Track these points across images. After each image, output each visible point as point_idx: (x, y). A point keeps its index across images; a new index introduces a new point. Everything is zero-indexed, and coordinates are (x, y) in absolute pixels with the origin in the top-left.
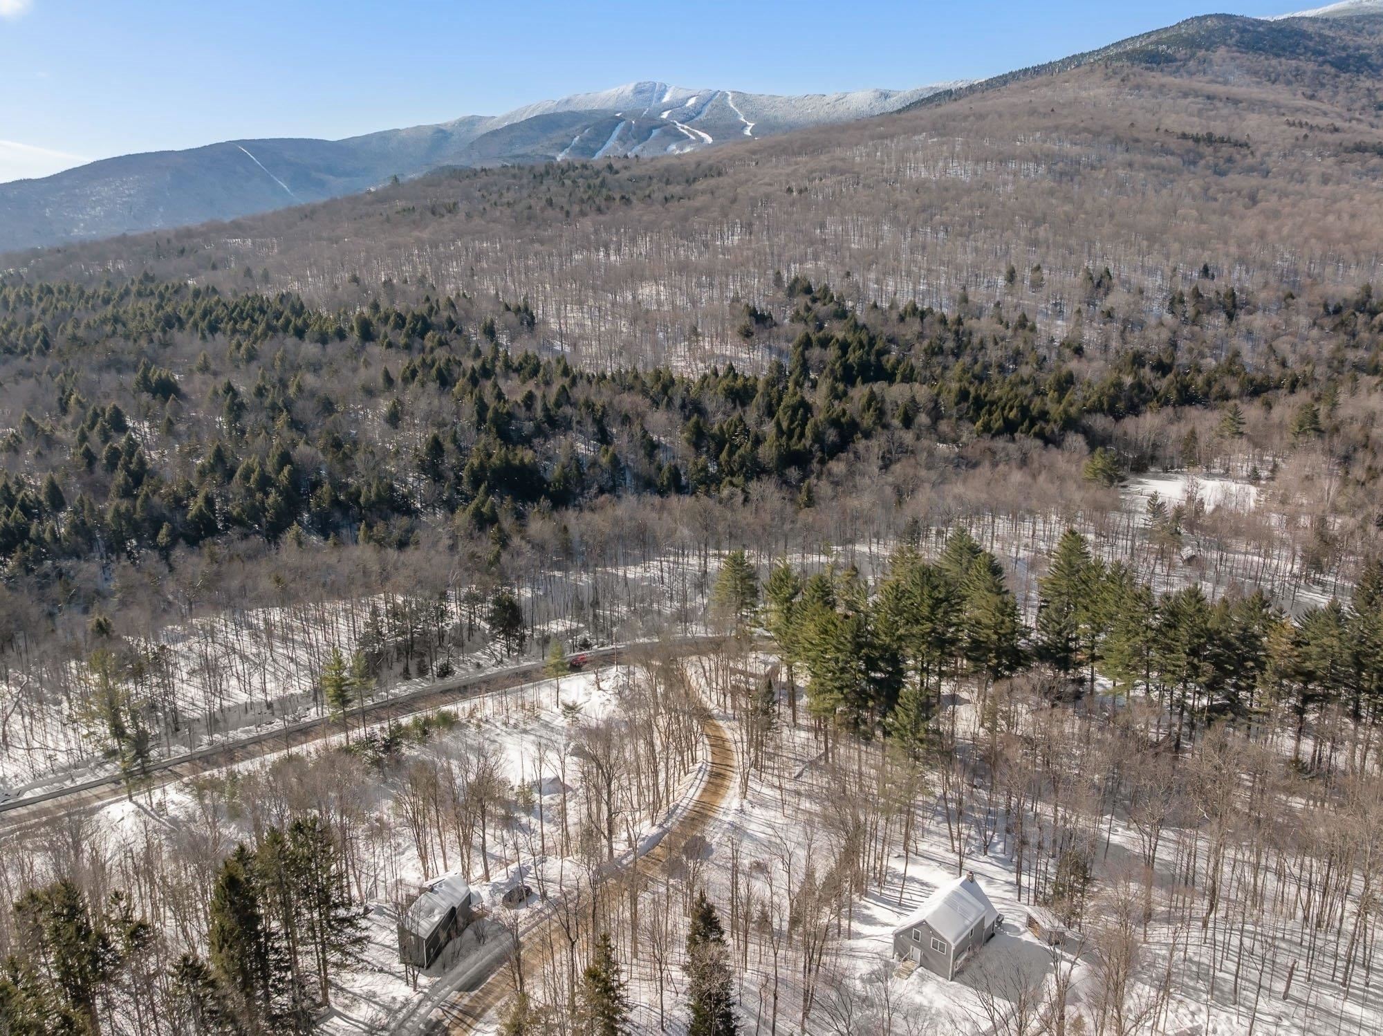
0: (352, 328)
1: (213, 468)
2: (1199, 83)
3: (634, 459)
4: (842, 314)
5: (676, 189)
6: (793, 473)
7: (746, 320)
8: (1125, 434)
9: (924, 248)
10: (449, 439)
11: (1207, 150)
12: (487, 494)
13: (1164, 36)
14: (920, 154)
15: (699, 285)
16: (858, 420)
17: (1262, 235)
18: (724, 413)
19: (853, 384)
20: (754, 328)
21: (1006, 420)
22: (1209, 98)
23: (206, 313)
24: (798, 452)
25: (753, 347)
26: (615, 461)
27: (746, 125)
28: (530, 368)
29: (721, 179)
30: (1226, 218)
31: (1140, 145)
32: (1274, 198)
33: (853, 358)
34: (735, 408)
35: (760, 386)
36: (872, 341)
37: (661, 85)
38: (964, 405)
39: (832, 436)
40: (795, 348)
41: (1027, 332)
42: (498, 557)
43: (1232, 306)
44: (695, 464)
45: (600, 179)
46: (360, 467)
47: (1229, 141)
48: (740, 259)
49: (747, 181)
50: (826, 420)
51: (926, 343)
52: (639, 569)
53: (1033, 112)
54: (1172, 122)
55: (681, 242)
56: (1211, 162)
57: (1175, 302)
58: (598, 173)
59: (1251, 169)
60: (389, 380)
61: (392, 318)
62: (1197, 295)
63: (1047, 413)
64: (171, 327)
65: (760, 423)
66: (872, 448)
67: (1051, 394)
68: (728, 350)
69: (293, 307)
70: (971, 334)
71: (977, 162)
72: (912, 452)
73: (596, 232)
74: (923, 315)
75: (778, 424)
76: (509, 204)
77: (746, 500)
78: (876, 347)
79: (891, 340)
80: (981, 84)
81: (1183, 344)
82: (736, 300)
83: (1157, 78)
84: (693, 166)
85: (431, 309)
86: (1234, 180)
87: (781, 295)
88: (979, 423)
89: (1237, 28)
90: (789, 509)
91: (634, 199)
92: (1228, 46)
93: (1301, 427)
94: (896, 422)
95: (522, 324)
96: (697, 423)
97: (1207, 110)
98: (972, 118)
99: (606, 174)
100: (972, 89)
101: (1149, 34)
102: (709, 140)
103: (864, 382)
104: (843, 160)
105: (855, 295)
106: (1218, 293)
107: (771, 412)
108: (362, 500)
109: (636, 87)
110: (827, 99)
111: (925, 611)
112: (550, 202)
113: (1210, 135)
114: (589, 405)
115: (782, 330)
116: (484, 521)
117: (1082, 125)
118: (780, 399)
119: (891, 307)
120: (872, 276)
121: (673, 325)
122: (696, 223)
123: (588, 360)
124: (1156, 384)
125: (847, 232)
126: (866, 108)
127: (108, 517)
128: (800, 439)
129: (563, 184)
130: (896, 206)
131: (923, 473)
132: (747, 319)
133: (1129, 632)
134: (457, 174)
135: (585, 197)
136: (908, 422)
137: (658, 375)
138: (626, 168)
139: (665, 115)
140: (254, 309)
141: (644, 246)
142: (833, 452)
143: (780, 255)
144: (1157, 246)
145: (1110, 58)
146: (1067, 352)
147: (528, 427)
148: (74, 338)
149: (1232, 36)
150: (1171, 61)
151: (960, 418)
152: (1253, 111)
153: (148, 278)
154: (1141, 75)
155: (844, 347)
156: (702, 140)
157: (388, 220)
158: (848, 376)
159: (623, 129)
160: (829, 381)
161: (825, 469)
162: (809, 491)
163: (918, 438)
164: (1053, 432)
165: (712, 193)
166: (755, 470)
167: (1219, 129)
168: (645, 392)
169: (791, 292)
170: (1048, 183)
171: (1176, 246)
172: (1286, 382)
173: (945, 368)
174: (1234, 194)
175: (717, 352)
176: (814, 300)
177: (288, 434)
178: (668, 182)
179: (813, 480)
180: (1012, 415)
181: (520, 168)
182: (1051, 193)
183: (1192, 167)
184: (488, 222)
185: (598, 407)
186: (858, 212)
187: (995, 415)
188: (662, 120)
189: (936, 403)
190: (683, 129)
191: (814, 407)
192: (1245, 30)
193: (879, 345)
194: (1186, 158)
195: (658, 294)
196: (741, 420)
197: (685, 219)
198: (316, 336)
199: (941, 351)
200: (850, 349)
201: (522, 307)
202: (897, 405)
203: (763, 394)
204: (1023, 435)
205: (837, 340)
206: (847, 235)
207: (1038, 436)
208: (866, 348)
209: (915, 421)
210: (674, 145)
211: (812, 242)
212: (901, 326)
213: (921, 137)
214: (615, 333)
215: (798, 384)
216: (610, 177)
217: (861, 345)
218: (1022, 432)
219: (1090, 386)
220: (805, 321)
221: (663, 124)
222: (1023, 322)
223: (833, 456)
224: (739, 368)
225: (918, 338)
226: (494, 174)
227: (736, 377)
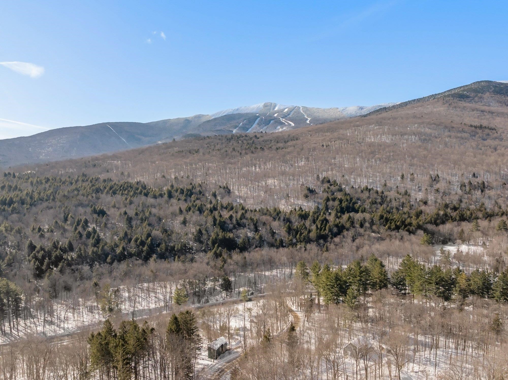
0: (165, 194)
1: (124, 238)
2: (479, 106)
3: (267, 237)
4: (340, 190)
5: (281, 145)
6: (322, 241)
7: (306, 192)
8: (439, 230)
9: (371, 167)
10: (204, 230)
11: (479, 131)
12: (218, 247)
13: (466, 88)
14: (371, 132)
15: (289, 180)
16: (345, 225)
17: (496, 162)
18: (298, 223)
19: (344, 214)
20: (309, 194)
21: (396, 225)
22: (482, 111)
23: (111, 188)
24: (323, 235)
25: (309, 201)
26: (261, 237)
27: (307, 119)
28: (230, 207)
29: (297, 141)
30: (484, 156)
31: (454, 129)
32: (503, 149)
33: (344, 205)
34: (302, 220)
35: (311, 214)
36: (351, 199)
37: (274, 104)
38: (382, 220)
39: (335, 230)
40: (324, 201)
41: (407, 197)
42: (223, 266)
43: (483, 187)
44: (288, 239)
45: (252, 141)
46: (174, 239)
47: (488, 128)
48: (304, 170)
49: (307, 142)
50: (333, 224)
51: (370, 200)
52: (269, 273)
53: (415, 117)
54: (468, 121)
55: (283, 164)
56: (481, 136)
57: (463, 186)
58: (251, 138)
59: (495, 138)
60: (181, 211)
61: (179, 190)
62: (470, 183)
63: (412, 223)
64: (98, 192)
65: (311, 225)
66: (349, 234)
67: (414, 217)
68: (300, 202)
69: (142, 186)
70: (387, 197)
71: (393, 135)
72: (363, 236)
73: (251, 160)
74: (370, 190)
75: (317, 226)
76: (218, 150)
77: (305, 250)
78: (353, 201)
79: (358, 199)
80: (397, 105)
81: (464, 201)
82: (303, 185)
83: (463, 104)
84: (287, 136)
85: (193, 187)
86: (489, 142)
87: (319, 183)
88: (387, 226)
89: (493, 86)
90: (320, 252)
91: (265, 148)
92: (490, 92)
93: (499, 227)
94: (358, 226)
95: (226, 192)
96: (289, 225)
97: (481, 116)
98: (392, 119)
99: (254, 139)
100: (394, 107)
101: (461, 87)
102: (293, 124)
103: (348, 212)
104: (343, 135)
105: (346, 184)
106: (478, 183)
107: (314, 222)
108: (176, 249)
109: (264, 105)
110: (339, 110)
111: (358, 274)
112: (234, 149)
113: (481, 126)
114: (252, 219)
115: (319, 195)
116: (217, 255)
117: (432, 122)
118: (318, 218)
119: (359, 188)
120: (352, 177)
121: (280, 193)
122: (288, 157)
123: (250, 205)
124: (452, 214)
125: (344, 160)
126: (354, 113)
127: (90, 253)
128: (324, 231)
129: (238, 142)
130: (362, 151)
131: (366, 242)
132: (307, 191)
133: (419, 279)
134: (197, 137)
135: (247, 147)
136: (362, 226)
137: (275, 210)
138: (262, 137)
139: (276, 115)
140: (128, 186)
141: (269, 165)
142: (335, 235)
143: (319, 169)
144: (457, 166)
145: (445, 96)
146: (421, 203)
147: (231, 226)
148: (64, 196)
149: (491, 89)
150: (469, 98)
151: (381, 224)
152: (499, 116)
153: (84, 175)
154: (456, 103)
155: (341, 201)
156: (290, 125)
157: (173, 155)
158: (342, 211)
159: (259, 120)
160: (335, 212)
161: (332, 241)
162: (327, 247)
163: (365, 231)
164: (413, 229)
165: (294, 146)
166: (308, 241)
167: (485, 123)
168: (271, 215)
169: (323, 182)
170: (419, 143)
171: (464, 166)
172: (500, 214)
173: (377, 209)
174: (488, 147)
175: (296, 203)
176: (331, 185)
177: (148, 228)
178: (277, 142)
179: (328, 244)
180: (398, 224)
181: (222, 136)
182: (420, 147)
183: (474, 138)
184: (211, 156)
185: (255, 219)
186: (347, 154)
187: (392, 224)
188: (275, 117)
189: (372, 220)
190: (283, 120)
191: (330, 221)
192: (496, 87)
193: (354, 201)
194: (472, 134)
195: (274, 182)
196: (304, 224)
197: (284, 156)
198: (152, 196)
199: (376, 203)
200: (343, 202)
201: (226, 187)
202: (358, 220)
203: (312, 216)
204: (402, 230)
205: (338, 199)
206: (344, 162)
207: (407, 231)
208: (349, 201)
209: (364, 225)
210: (279, 127)
211: (331, 165)
212: (362, 194)
213: (372, 126)
214: (259, 196)
215: (324, 213)
216: (256, 140)
217: (347, 200)
218: (402, 229)
219: (428, 215)
220: (327, 192)
221: (275, 118)
222: (406, 193)
223: (335, 236)
224: (303, 208)
225: (368, 198)
226: (212, 138)
227: (302, 211)
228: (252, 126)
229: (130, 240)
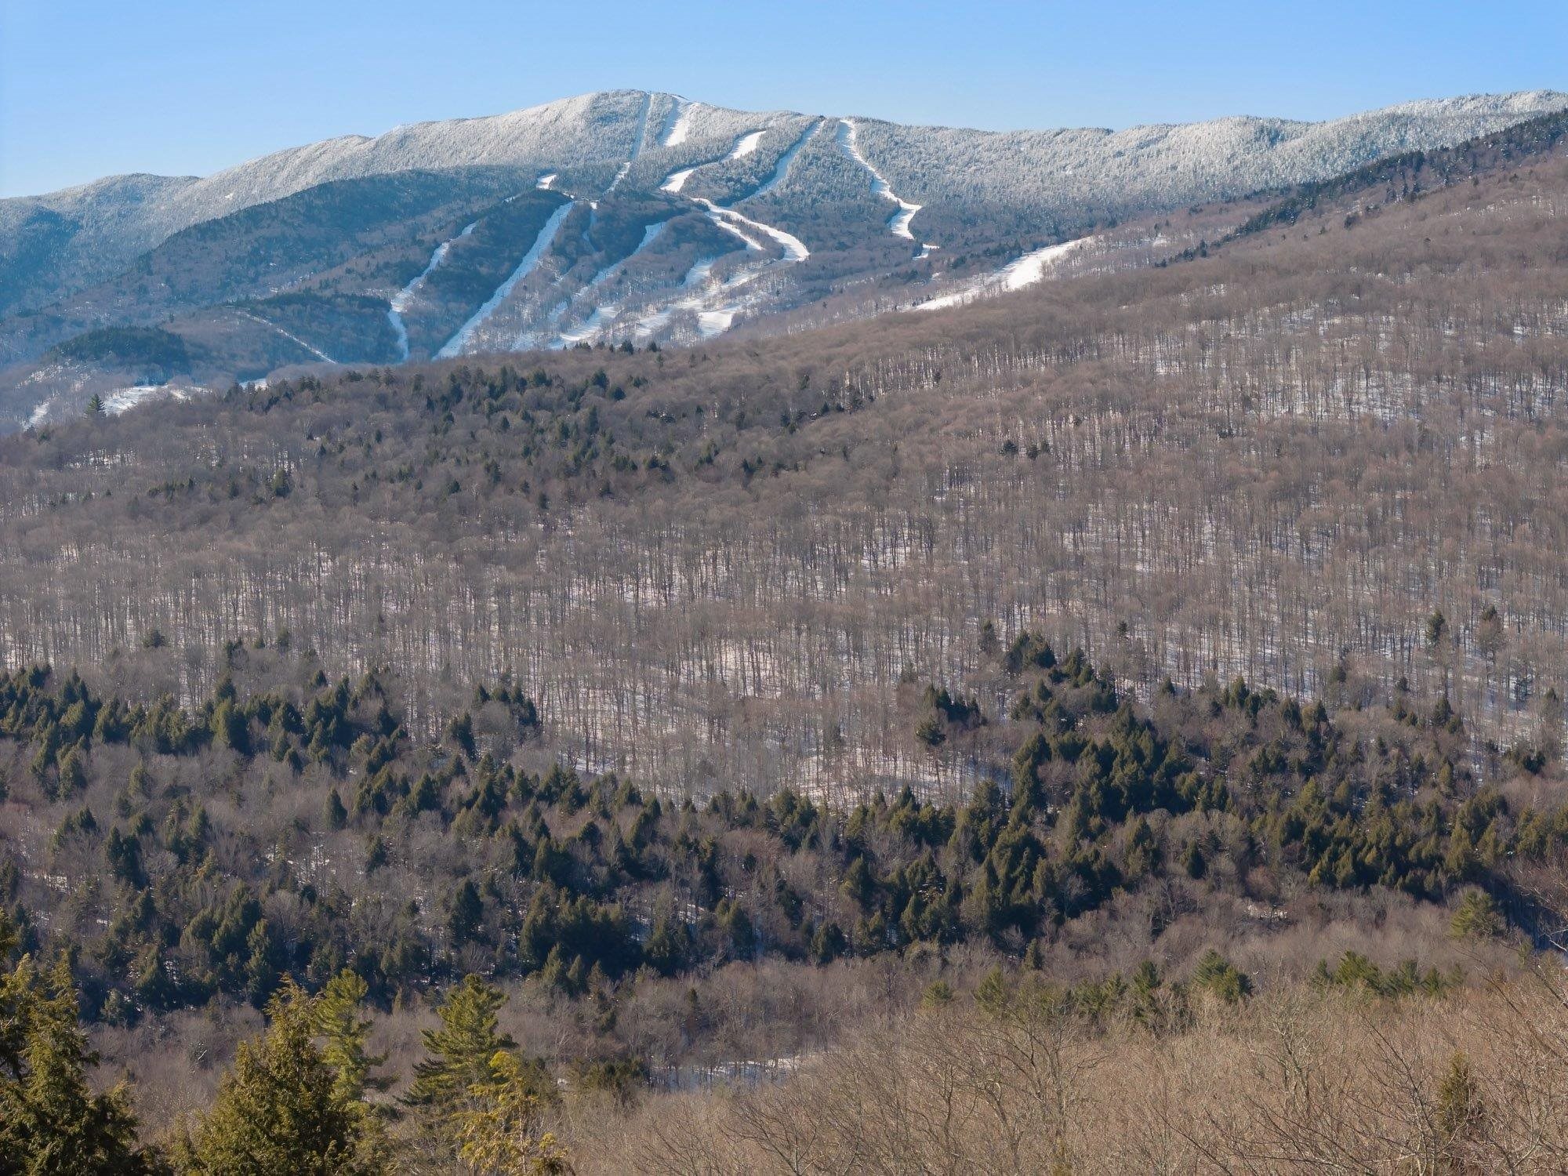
1: (143, 925)
3: (770, 918)
4: (1107, 703)
5: (764, 441)
6: (1014, 935)
7: (929, 714)
10: (481, 890)
12: (566, 955)
14: (1297, 354)
16: (1120, 867)
18: (904, 856)
19: (1119, 818)
20: (946, 728)
21: (1357, 864)
24: (1021, 907)
25: (946, 759)
26: (741, 920)
27: (897, 211)
29: (859, 416)
33: (1120, 776)
34: (919, 850)
35: (961, 820)
36: (1160, 749)
38: (1295, 845)
39: (1076, 887)
40: (1021, 762)
41: (1444, 734)
44: (864, 925)
45: (585, 411)
48: (911, 598)
49: (918, 425)
50: (1066, 864)
51: (1255, 754)
52: (796, 1060)
55: (789, 562)
58: (576, 396)
63: (1440, 858)
65: (961, 868)
66: (1136, 905)
67: (1458, 831)
68: (900, 768)
70: (1340, 735)
71: (1420, 377)
72: (1201, 910)
74: (1256, 704)
75: (991, 871)
76: (400, 475)
77: (945, 965)
78: (1167, 760)
79: (1196, 749)
82: (909, 677)
84: (795, 383)
87: (993, 669)
88: (1315, 871)
94: (1180, 869)
95: (519, 720)
96: (863, 869)
98: (1426, 264)
99: (592, 397)
102: (800, 251)
103: (1137, 812)
104: (1128, 372)
105: (1136, 668)
107: (978, 854)
108: (383, 965)
109: (594, 107)
110: (1115, 144)
112: (496, 476)
114: (690, 845)
115: (996, 733)
116: (574, 989)
118: (992, 839)
119: (1202, 690)
120: (1173, 629)
121: (793, 722)
126: (1219, 167)
128: (1023, 891)
129: (506, 423)
132: (933, 711)
135: (566, 458)
136: (1198, 868)
137: (790, 803)
139: (677, 183)
141: (714, 572)
142: (1076, 909)
143: (990, 590)
146: (1513, 766)
147: (601, 872)
151: (1288, 863)
155: (1106, 758)
156: (780, 251)
158: (1113, 807)
159: (567, 225)
160: (1077, 811)
161: (1061, 930)
162: (1038, 956)
163: (1212, 890)
164: (1438, 884)
165: (845, 454)
166: (952, 932)
168: (772, 827)
169: (1014, 662)
173: (1285, 792)
175: (880, 771)
176: (1058, 678)
178: (741, 423)
179: (1045, 946)
180: (1369, 858)
185: (704, 843)
186: (1151, 498)
187: (1343, 860)
188: (669, 198)
189: (1252, 843)
190: (729, 220)
191: (1050, 850)
193: (1171, 756)
196: (931, 864)
197: (796, 513)
199: (1281, 765)
200: (1116, 762)
201: (510, 693)
202: (1184, 845)
203: (965, 829)
204: (1383, 888)
205: (1094, 748)
206: (1128, 545)
207: (1406, 888)
208: (1148, 760)
209: (1211, 866)
210: (703, 270)
211: (1055, 562)
212: (1216, 723)
213: (1307, 315)
214: (688, 739)
215: (1023, 818)
216: (607, 406)
217: (1138, 755)
218: (1383, 883)
219: (1530, 818)
220: (1040, 717)
221: (674, 208)
222: (1444, 715)
223: (1075, 914)
224: (921, 796)
225: (1243, 744)
226: (334, 396)
227: (916, 807)
228: (517, 263)
229: (172, 936)
